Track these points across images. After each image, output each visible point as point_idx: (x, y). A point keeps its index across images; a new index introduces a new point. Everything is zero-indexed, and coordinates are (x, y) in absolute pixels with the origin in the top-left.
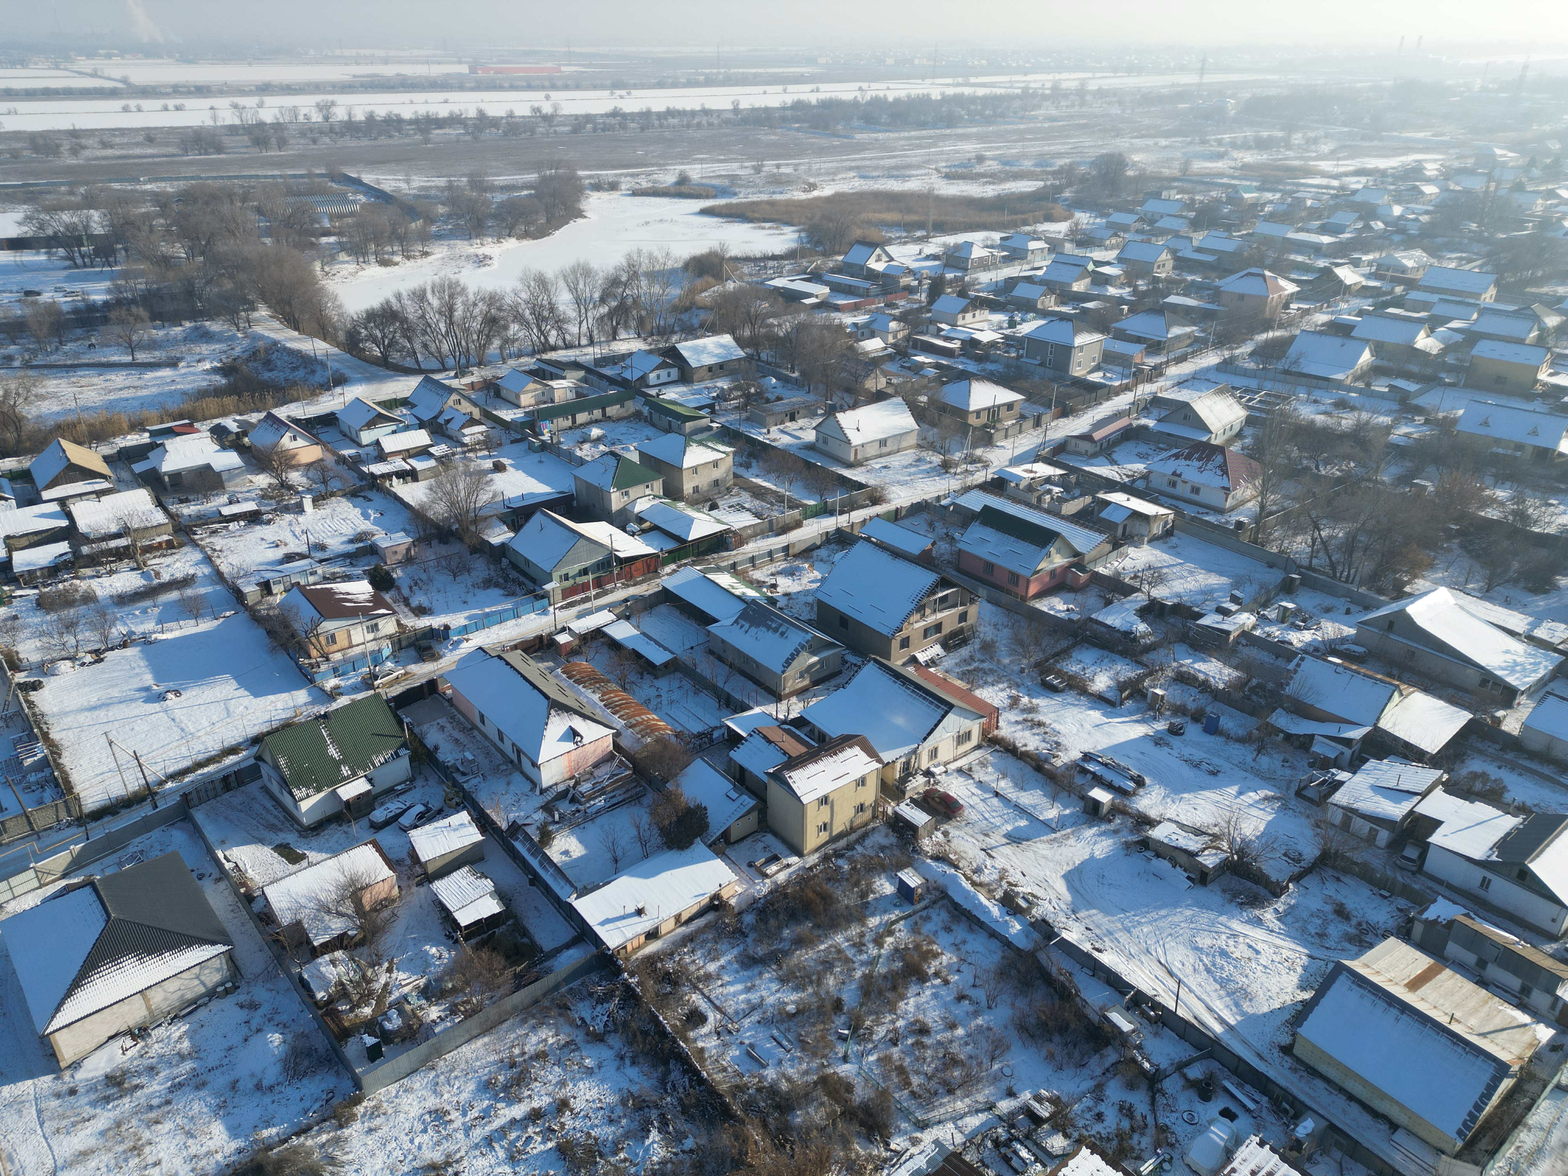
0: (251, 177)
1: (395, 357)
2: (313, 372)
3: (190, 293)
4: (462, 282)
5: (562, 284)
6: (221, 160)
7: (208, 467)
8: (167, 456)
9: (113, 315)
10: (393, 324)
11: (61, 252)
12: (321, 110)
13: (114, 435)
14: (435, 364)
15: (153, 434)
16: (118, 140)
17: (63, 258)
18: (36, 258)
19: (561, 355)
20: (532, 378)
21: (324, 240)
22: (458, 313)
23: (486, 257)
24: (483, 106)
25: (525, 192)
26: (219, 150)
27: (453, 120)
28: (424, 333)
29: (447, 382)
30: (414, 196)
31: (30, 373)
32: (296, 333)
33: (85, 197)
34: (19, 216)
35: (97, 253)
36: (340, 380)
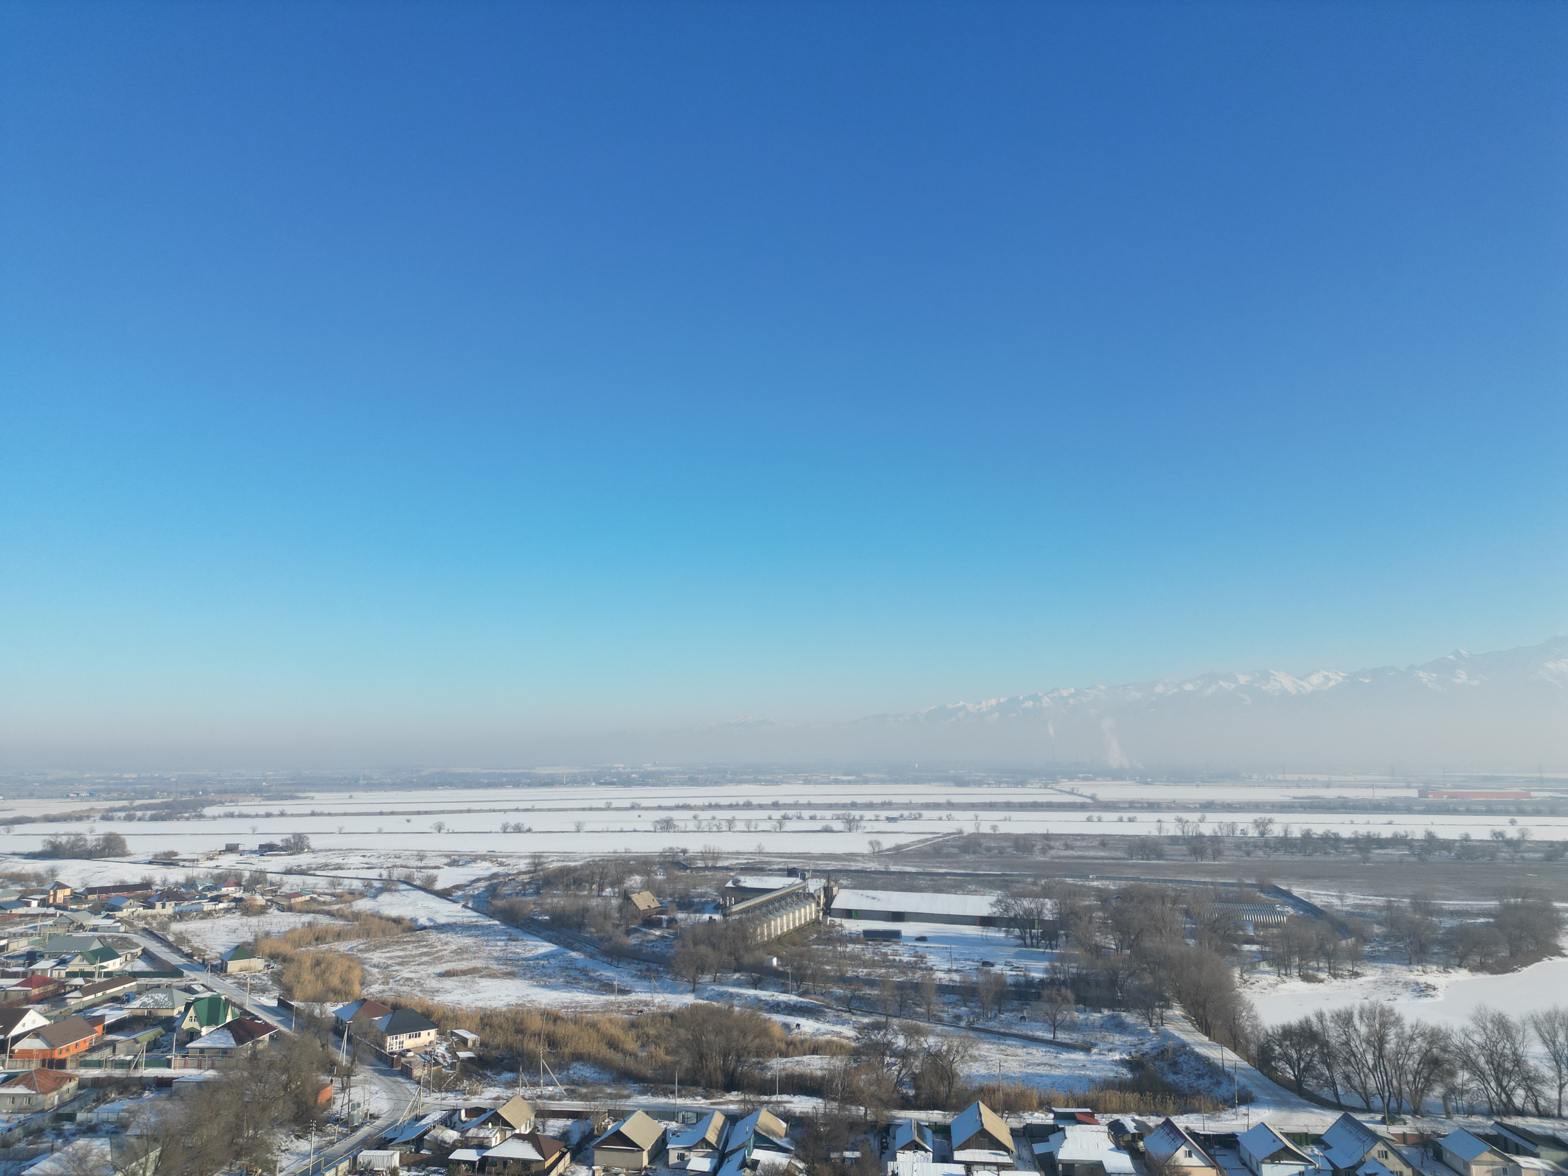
0: (1185, 882)
1: (1311, 1084)
2: (1219, 1083)
3: (1113, 982)
4: (1397, 1011)
5: (1532, 1032)
6: (1160, 865)
7: (1099, 1165)
8: (1065, 1144)
9: (1045, 993)
10: (1311, 1045)
11: (1017, 931)
12: (1258, 827)
13: (1024, 1110)
14: (1358, 1102)
15: (1058, 1116)
16: (1078, 843)
17: (1017, 937)
18: (998, 935)
19: (1531, 1123)
20: (1488, 1146)
21: (1247, 947)
22: (1391, 1046)
23: (1428, 986)
24: (1432, 829)
25: (1482, 920)
26: (1160, 856)
27: (1396, 841)
28: (1347, 1062)
29: (1370, 1126)
30: (1347, 912)
31: (971, 1034)
32: (1206, 1039)
33: (1044, 888)
34: (992, 899)
35: (1043, 936)
36: (1246, 1099)
